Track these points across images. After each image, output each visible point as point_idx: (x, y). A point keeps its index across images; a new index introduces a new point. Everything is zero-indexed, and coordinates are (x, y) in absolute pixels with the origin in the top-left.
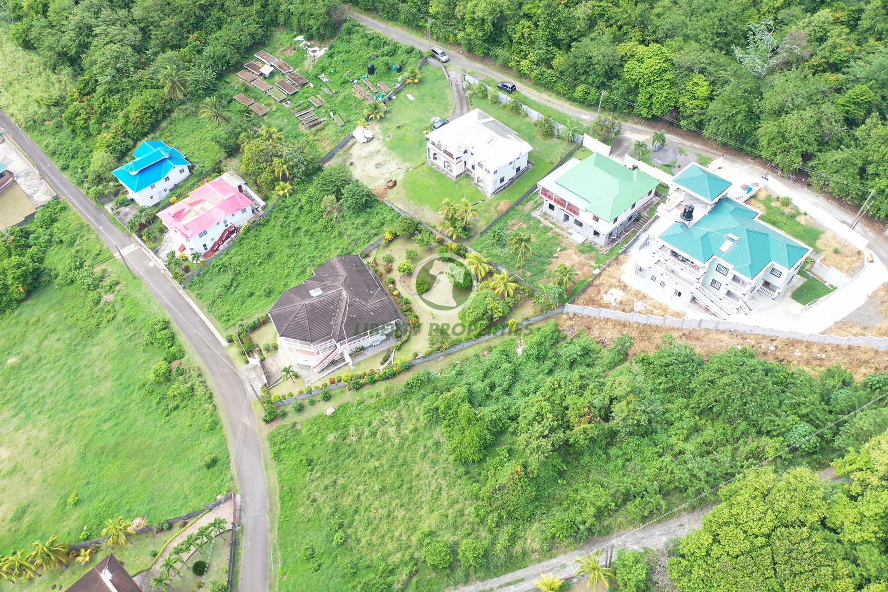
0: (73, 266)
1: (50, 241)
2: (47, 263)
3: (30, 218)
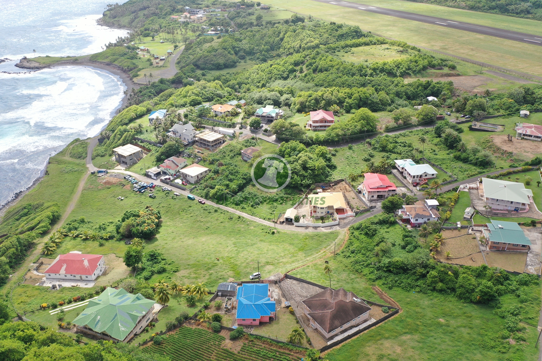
0: (512, 311)
1: (514, 291)
2: (501, 299)
3: (516, 274)
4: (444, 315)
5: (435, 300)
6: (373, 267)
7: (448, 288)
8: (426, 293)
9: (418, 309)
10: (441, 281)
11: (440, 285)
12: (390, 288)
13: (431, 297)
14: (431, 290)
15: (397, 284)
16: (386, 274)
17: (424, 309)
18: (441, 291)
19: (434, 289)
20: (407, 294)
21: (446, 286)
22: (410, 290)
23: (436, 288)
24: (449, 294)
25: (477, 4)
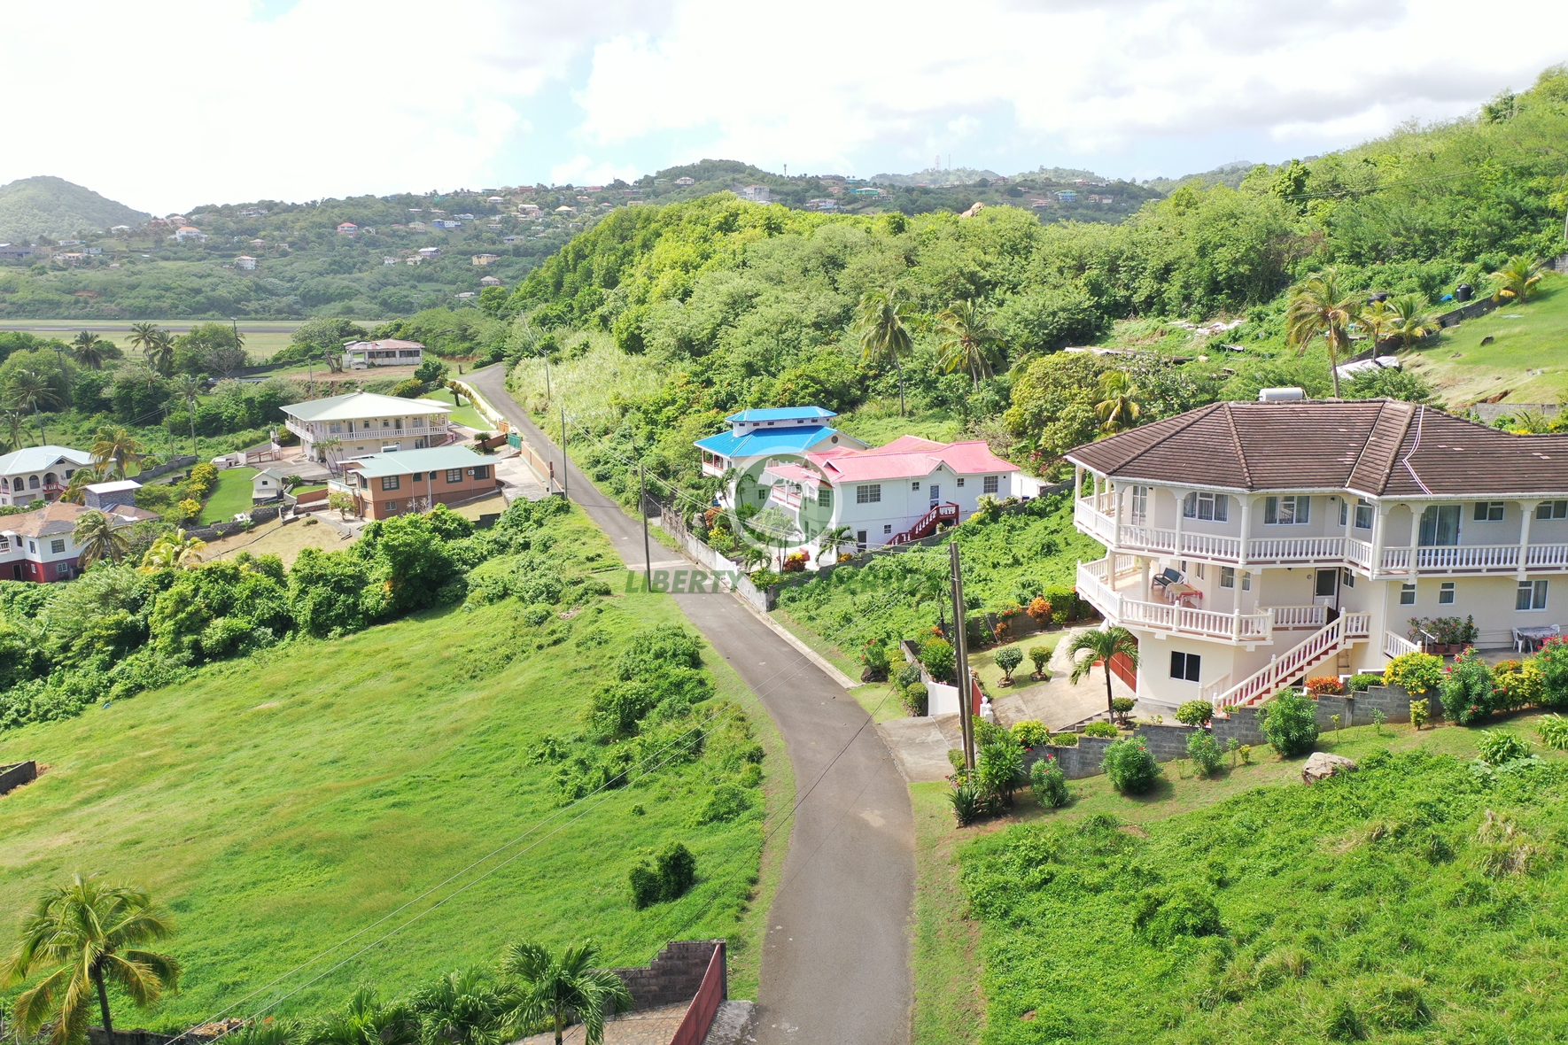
4: (271, 693)
7: (262, 623)
8: (167, 683)
9: (139, 731)
10: (223, 609)
11: (217, 629)
13: (198, 681)
14: (190, 664)
18: (232, 647)
19: (200, 657)
20: (69, 723)
21: (248, 618)
22: (82, 709)
23: (206, 643)
25: (154, 304)
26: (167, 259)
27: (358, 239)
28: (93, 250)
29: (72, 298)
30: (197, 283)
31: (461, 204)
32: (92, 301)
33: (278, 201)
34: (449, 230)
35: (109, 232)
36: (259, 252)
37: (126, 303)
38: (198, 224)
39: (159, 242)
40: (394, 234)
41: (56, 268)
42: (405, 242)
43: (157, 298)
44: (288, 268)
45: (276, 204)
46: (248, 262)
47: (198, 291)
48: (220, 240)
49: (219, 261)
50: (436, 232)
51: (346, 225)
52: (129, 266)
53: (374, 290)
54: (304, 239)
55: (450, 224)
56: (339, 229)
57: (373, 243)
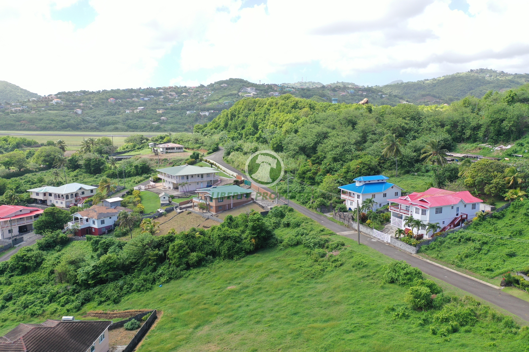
1: (279, 224)
3: (265, 213)
4: (228, 282)
5: (200, 277)
6: (65, 295)
7: (207, 254)
9: (185, 297)
10: (193, 250)
12: (116, 302)
13: (192, 276)
14: (186, 270)
15: (125, 292)
16: (97, 289)
17: (193, 292)
18: (199, 263)
19: (188, 267)
20: (150, 293)
21: (203, 252)
22: (152, 287)
24: (212, 262)
25: (48, 126)
26: (50, 110)
27: (116, 104)
28: (24, 107)
29: (20, 123)
30: (63, 118)
31: (149, 92)
32: (26, 125)
33: (87, 90)
34: (146, 101)
35: (29, 100)
36: (82, 108)
37: (39, 125)
38: (60, 98)
39: (47, 104)
40: (128, 102)
41: (12, 113)
42: (131, 105)
43: (49, 124)
44: (93, 113)
45: (86, 92)
46: (79, 111)
47: (63, 121)
48: (69, 103)
49: (69, 111)
50: (141, 102)
51: (112, 99)
52: (39, 112)
53: (124, 121)
54: (97, 103)
55: (146, 99)
56: (109, 100)
57: (121, 105)
